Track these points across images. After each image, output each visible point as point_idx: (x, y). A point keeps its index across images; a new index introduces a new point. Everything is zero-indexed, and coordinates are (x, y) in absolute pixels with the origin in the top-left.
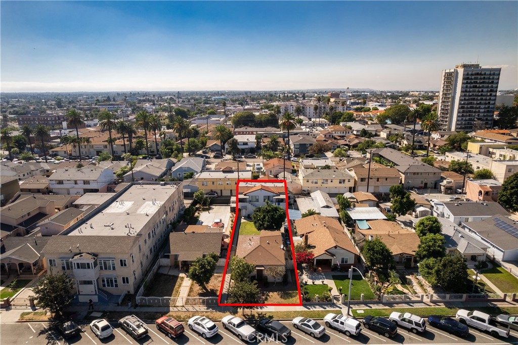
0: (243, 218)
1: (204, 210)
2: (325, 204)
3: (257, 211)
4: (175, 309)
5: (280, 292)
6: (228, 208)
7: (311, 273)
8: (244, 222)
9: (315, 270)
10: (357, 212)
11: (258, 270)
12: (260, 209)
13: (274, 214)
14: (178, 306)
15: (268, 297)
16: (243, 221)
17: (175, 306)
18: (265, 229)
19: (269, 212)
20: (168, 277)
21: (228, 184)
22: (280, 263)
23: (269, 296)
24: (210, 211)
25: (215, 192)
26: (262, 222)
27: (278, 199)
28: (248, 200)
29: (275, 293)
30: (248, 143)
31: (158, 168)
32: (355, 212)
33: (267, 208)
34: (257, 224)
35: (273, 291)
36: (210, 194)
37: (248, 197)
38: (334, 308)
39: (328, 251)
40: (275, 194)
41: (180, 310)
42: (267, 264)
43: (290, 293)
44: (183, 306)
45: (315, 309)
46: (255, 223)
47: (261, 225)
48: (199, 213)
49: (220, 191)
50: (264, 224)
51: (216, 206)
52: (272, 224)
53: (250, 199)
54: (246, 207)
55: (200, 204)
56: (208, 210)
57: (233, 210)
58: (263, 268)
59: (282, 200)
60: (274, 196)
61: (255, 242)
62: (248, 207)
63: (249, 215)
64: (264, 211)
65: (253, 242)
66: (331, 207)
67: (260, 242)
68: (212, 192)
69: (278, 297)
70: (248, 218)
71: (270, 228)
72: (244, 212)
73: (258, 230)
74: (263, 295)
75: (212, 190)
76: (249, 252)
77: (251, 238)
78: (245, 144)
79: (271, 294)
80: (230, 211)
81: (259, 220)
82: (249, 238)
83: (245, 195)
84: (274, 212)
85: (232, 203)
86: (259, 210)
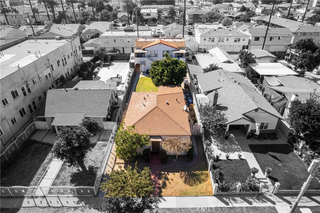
0: (142, 73)
1: (104, 66)
2: (226, 59)
3: (155, 65)
4: (32, 203)
5: (183, 173)
6: (128, 65)
7: (222, 142)
8: (142, 78)
9: (227, 138)
10: (262, 67)
11: (153, 142)
12: (158, 62)
13: (174, 68)
14: (37, 197)
15: (167, 182)
16: (141, 76)
17: (32, 197)
18: (164, 85)
19: (168, 65)
20: (41, 145)
21: (129, 42)
22: (183, 133)
23: (168, 180)
24: (110, 67)
25: (117, 50)
26: (161, 77)
27: (178, 54)
28: (146, 55)
29: (177, 174)
30: (151, 14)
31: (70, 30)
32: (260, 68)
33: (166, 62)
34: (155, 79)
35: (174, 171)
36: (112, 52)
37: (147, 52)
38: (263, 202)
39: (246, 114)
40: (174, 49)
41: (38, 204)
42: (166, 133)
43: (197, 175)
44: (45, 197)
45: (235, 205)
46: (153, 78)
47: (159, 80)
48: (98, 69)
49: (122, 49)
50: (163, 79)
51: (117, 62)
52: (171, 79)
53: (149, 54)
54: (145, 62)
55: (101, 60)
56: (109, 65)
57: (132, 65)
58: (160, 140)
59: (181, 55)
60: (174, 51)
61: (151, 103)
62: (146, 62)
63: (148, 71)
64: (163, 65)
65: (148, 102)
66: (232, 63)
67: (157, 102)
68: (115, 50)
69: (181, 181)
70: (147, 73)
71: (170, 83)
72: (143, 68)
73: (156, 86)
74: (160, 178)
75: (114, 48)
76: (141, 116)
77: (146, 97)
78: (148, 15)
79: (171, 176)
80: (129, 67)
81: (157, 75)
82: (143, 96)
83: (144, 49)
84: (175, 66)
85: (132, 59)
86: (157, 64)
